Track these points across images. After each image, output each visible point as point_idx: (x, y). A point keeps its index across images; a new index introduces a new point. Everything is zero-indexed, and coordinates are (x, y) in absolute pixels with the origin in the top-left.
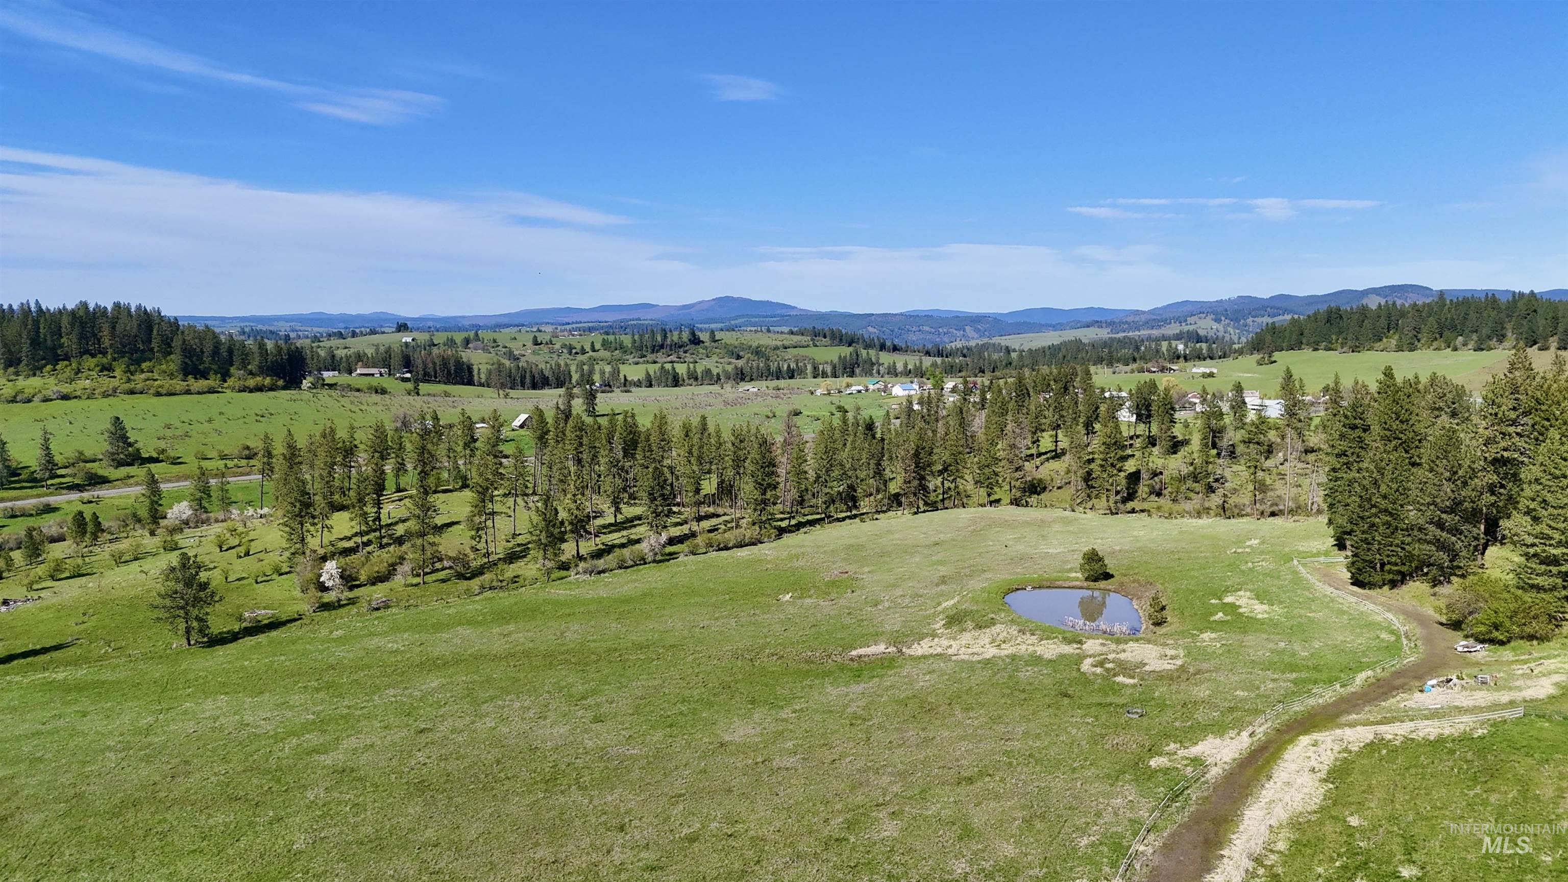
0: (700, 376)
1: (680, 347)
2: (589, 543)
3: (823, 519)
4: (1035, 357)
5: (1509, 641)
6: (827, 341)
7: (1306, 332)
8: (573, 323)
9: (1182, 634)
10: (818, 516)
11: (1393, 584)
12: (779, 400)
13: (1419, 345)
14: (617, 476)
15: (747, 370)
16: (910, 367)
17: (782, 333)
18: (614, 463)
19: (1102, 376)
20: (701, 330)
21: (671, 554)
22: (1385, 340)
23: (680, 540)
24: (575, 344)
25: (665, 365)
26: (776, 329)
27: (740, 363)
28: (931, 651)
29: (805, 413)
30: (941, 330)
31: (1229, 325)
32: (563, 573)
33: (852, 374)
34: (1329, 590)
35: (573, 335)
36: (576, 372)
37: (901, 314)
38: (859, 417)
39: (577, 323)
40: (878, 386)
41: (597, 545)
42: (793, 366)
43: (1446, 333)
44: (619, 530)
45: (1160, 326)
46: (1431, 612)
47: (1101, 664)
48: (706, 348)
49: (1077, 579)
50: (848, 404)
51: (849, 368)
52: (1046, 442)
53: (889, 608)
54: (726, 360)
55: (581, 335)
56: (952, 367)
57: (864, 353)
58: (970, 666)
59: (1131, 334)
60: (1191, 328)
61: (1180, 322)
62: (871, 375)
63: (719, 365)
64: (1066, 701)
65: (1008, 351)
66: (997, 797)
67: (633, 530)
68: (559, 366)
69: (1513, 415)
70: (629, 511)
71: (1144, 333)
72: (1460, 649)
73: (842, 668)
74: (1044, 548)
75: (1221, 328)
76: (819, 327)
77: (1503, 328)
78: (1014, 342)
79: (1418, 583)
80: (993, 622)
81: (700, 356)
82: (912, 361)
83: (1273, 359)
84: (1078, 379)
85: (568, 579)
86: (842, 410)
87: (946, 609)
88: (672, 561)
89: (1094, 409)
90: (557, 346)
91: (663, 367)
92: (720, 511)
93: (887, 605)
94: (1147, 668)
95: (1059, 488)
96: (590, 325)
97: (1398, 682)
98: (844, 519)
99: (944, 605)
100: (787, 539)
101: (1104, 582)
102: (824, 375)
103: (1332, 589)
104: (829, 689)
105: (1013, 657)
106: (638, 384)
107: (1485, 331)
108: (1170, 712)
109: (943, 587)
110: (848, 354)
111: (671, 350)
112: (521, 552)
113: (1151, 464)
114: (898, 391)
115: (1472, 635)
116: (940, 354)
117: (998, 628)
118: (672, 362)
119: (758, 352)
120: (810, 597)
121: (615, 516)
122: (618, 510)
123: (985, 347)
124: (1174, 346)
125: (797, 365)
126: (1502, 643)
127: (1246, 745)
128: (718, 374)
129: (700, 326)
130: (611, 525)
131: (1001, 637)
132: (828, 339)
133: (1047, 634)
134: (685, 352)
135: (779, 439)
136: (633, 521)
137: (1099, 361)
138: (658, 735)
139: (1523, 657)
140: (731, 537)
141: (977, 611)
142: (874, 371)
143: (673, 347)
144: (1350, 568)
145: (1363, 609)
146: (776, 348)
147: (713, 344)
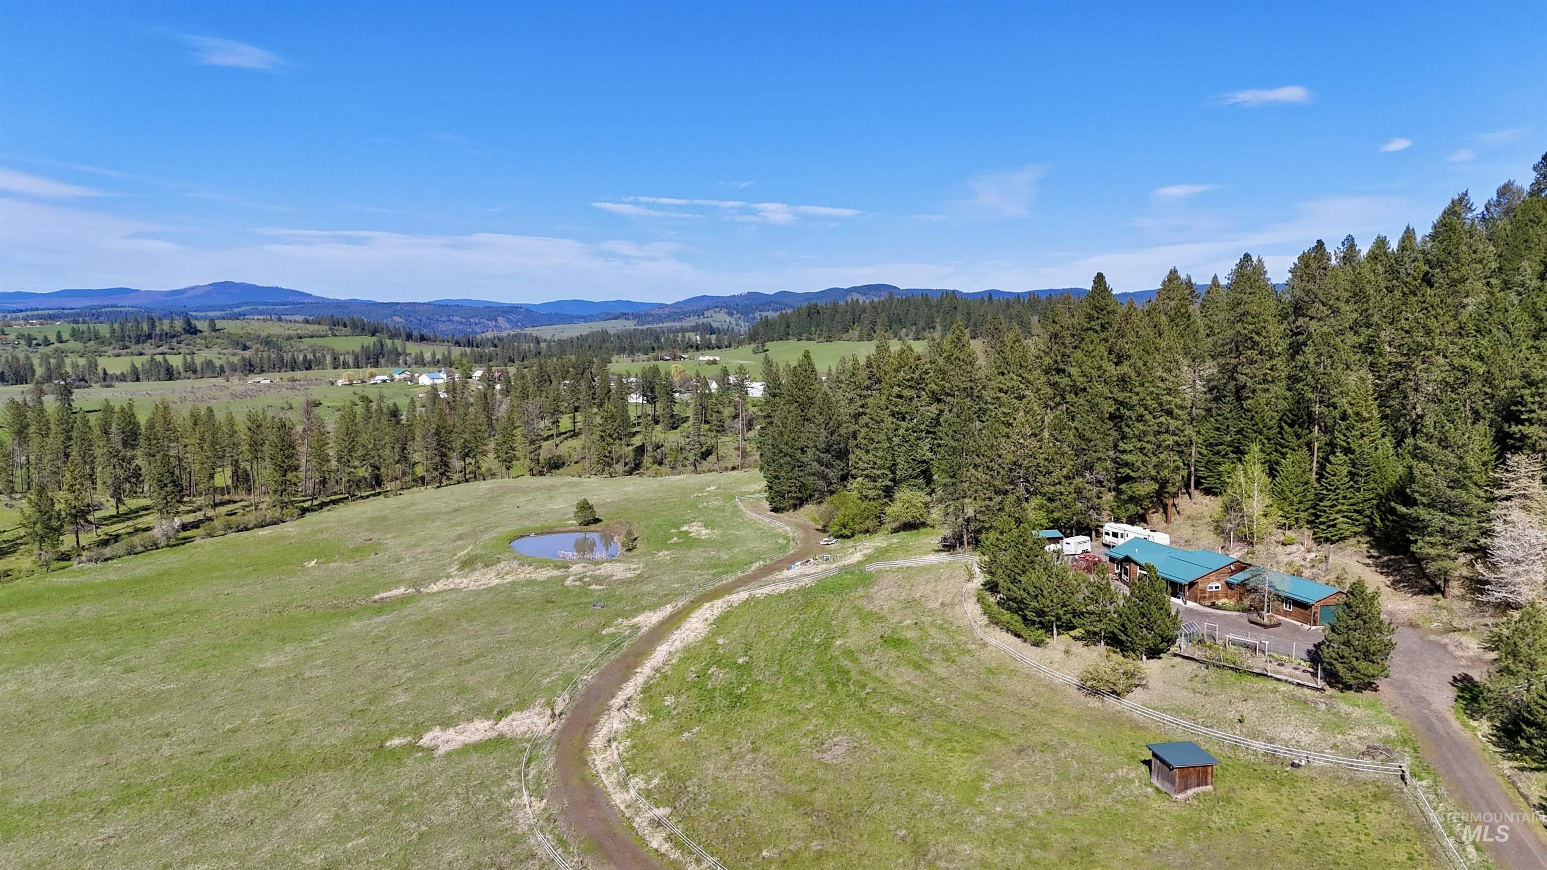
0: (199, 369)
1: (173, 337)
2: (90, 535)
3: (347, 498)
4: (563, 346)
5: (853, 535)
6: (348, 330)
7: (792, 325)
8: (27, 310)
9: (644, 554)
10: (342, 496)
11: (795, 507)
12: (296, 392)
13: (875, 336)
14: (117, 467)
15: (256, 361)
16: (438, 357)
17: (295, 321)
18: (113, 454)
19: (620, 365)
20: (196, 318)
21: (184, 538)
22: (850, 331)
23: (195, 525)
24: (35, 334)
25: (155, 357)
26: (289, 318)
27: (247, 354)
28: (445, 587)
29: (326, 403)
30: (472, 320)
31: (740, 318)
32: (65, 563)
33: (376, 364)
34: (755, 516)
35: (32, 324)
36: (41, 366)
37: (429, 303)
38: (383, 405)
39: (32, 310)
40: (404, 375)
41: (99, 536)
42: (310, 356)
43: (895, 326)
44: (124, 521)
45: (681, 320)
46: (812, 523)
47: (580, 579)
48: (205, 338)
49: (572, 525)
50: (373, 394)
51: (374, 358)
52: (565, 423)
53: (410, 562)
54: (230, 350)
55: (41, 324)
56: (481, 356)
57: (389, 342)
58: (477, 593)
59: (655, 326)
60: (705, 321)
61: (698, 316)
62: (398, 365)
63: (221, 356)
64: (549, 605)
65: (538, 341)
66: (488, 667)
67: (140, 520)
68: (17, 360)
69: (868, 382)
70: (132, 503)
71: (668, 325)
72: (822, 543)
73: (365, 608)
74: (550, 506)
75: (734, 322)
76: (338, 315)
77: (933, 322)
78: (546, 332)
79: (810, 505)
80: (499, 561)
81: (198, 347)
82: (440, 351)
83: (766, 348)
84: (595, 366)
85: (71, 568)
86: (367, 400)
87: (461, 557)
88: (187, 545)
89: (606, 391)
90: (12, 337)
91: (152, 359)
92: (236, 498)
93: (408, 560)
94: (614, 578)
95: (576, 463)
96: (51, 312)
97: (776, 567)
98: (368, 497)
99: (459, 555)
100: (309, 516)
101: (594, 525)
102: (346, 366)
103: (756, 515)
104: (354, 623)
105: (513, 583)
106: (122, 378)
107: (921, 324)
108: (624, 602)
109: (459, 542)
110: (372, 344)
111: (161, 340)
112: (10, 547)
113: (654, 438)
114: (425, 380)
115: (831, 534)
116: (470, 344)
117: (502, 564)
118: (162, 354)
119: (268, 342)
120: (335, 561)
121: (117, 508)
122: (119, 501)
123: (516, 337)
124: (687, 337)
125: (314, 356)
126: (848, 537)
127: (668, 613)
128: (222, 367)
129: (194, 314)
130: (114, 516)
131: (505, 571)
132: (348, 328)
133: (541, 564)
134: (179, 343)
135: (299, 429)
136: (138, 512)
137: (621, 350)
138: (193, 673)
139: (860, 543)
140: (252, 518)
141: (486, 555)
142: (401, 361)
143: (164, 337)
144: (771, 500)
145: (772, 525)
146: (289, 338)
147: (213, 333)
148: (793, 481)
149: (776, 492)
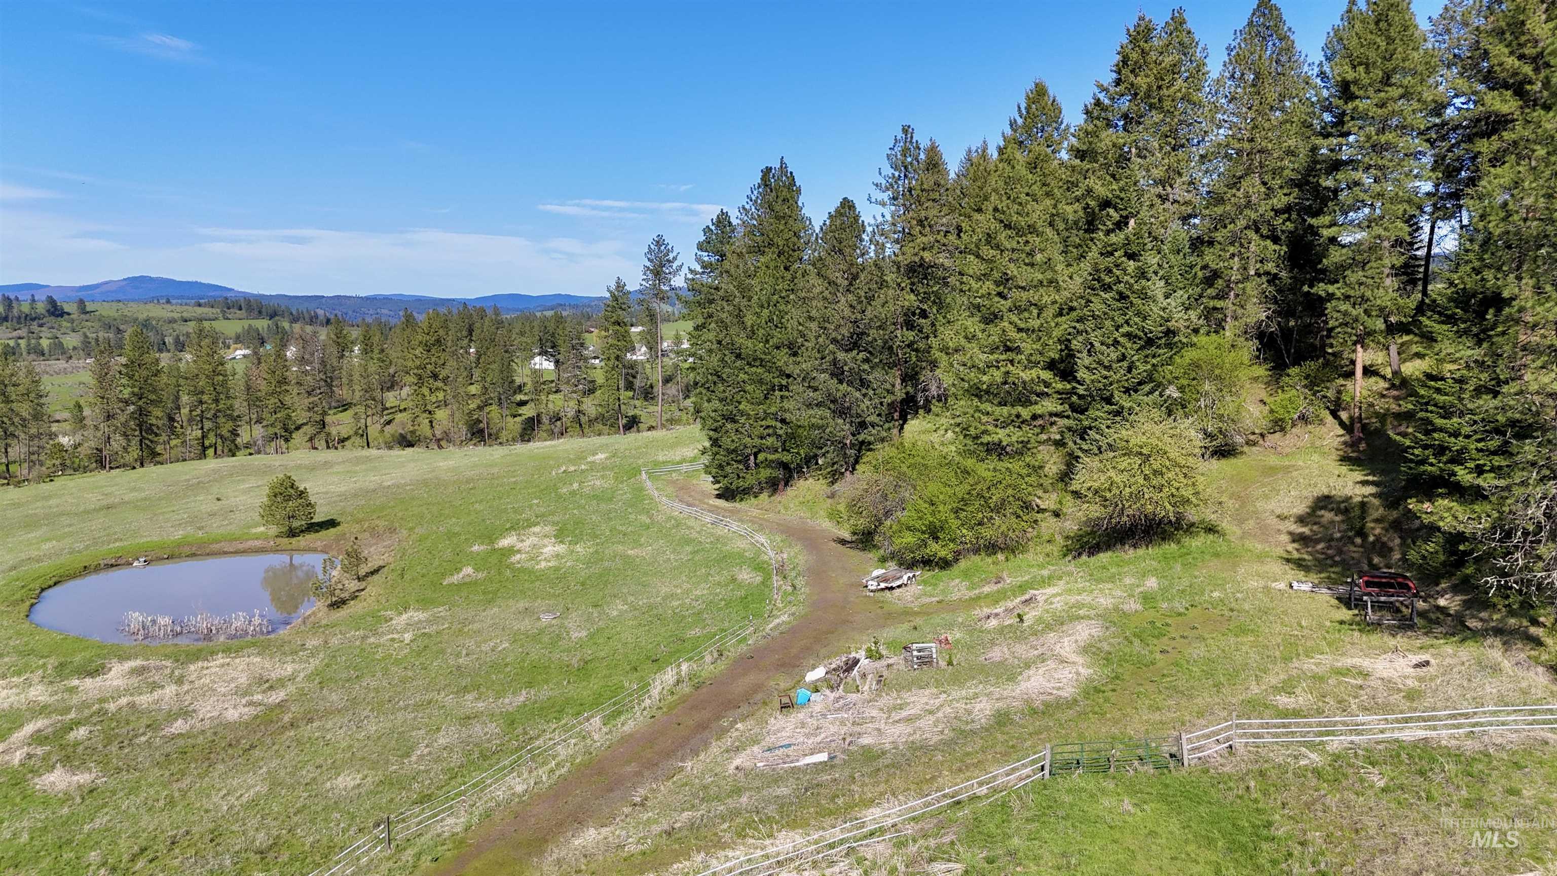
5: (956, 560)
6: (245, 314)
11: (774, 486)
17: (184, 305)
20: (65, 300)
26: (179, 301)
46: (827, 525)
48: (72, 321)
49: (261, 536)
63: (82, 339)
72: (873, 585)
79: (811, 480)
81: (59, 329)
97: (743, 686)
103: (682, 508)
111: (19, 323)
115: (893, 556)
126: (945, 564)
132: (243, 311)
134: (41, 326)
139: (987, 589)
143: (22, 320)
144: (718, 471)
145: (720, 531)
146: (172, 321)
147: (83, 316)
148: (770, 422)
149: (730, 452)
